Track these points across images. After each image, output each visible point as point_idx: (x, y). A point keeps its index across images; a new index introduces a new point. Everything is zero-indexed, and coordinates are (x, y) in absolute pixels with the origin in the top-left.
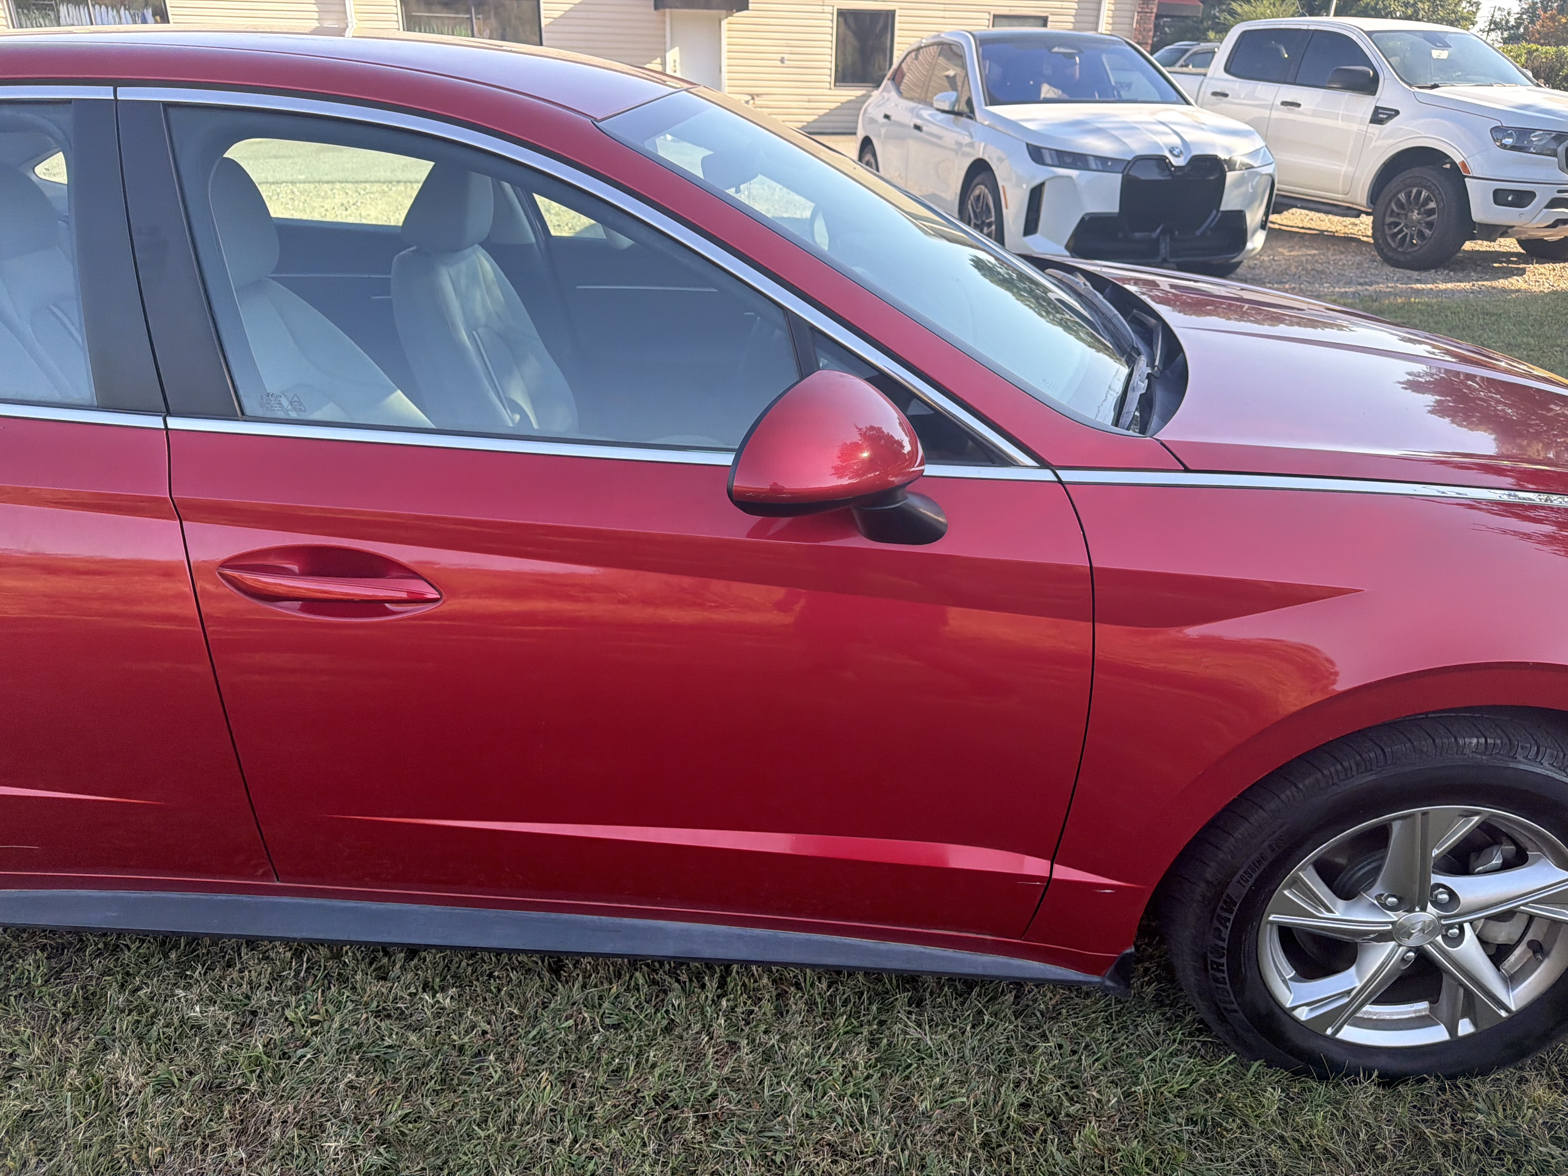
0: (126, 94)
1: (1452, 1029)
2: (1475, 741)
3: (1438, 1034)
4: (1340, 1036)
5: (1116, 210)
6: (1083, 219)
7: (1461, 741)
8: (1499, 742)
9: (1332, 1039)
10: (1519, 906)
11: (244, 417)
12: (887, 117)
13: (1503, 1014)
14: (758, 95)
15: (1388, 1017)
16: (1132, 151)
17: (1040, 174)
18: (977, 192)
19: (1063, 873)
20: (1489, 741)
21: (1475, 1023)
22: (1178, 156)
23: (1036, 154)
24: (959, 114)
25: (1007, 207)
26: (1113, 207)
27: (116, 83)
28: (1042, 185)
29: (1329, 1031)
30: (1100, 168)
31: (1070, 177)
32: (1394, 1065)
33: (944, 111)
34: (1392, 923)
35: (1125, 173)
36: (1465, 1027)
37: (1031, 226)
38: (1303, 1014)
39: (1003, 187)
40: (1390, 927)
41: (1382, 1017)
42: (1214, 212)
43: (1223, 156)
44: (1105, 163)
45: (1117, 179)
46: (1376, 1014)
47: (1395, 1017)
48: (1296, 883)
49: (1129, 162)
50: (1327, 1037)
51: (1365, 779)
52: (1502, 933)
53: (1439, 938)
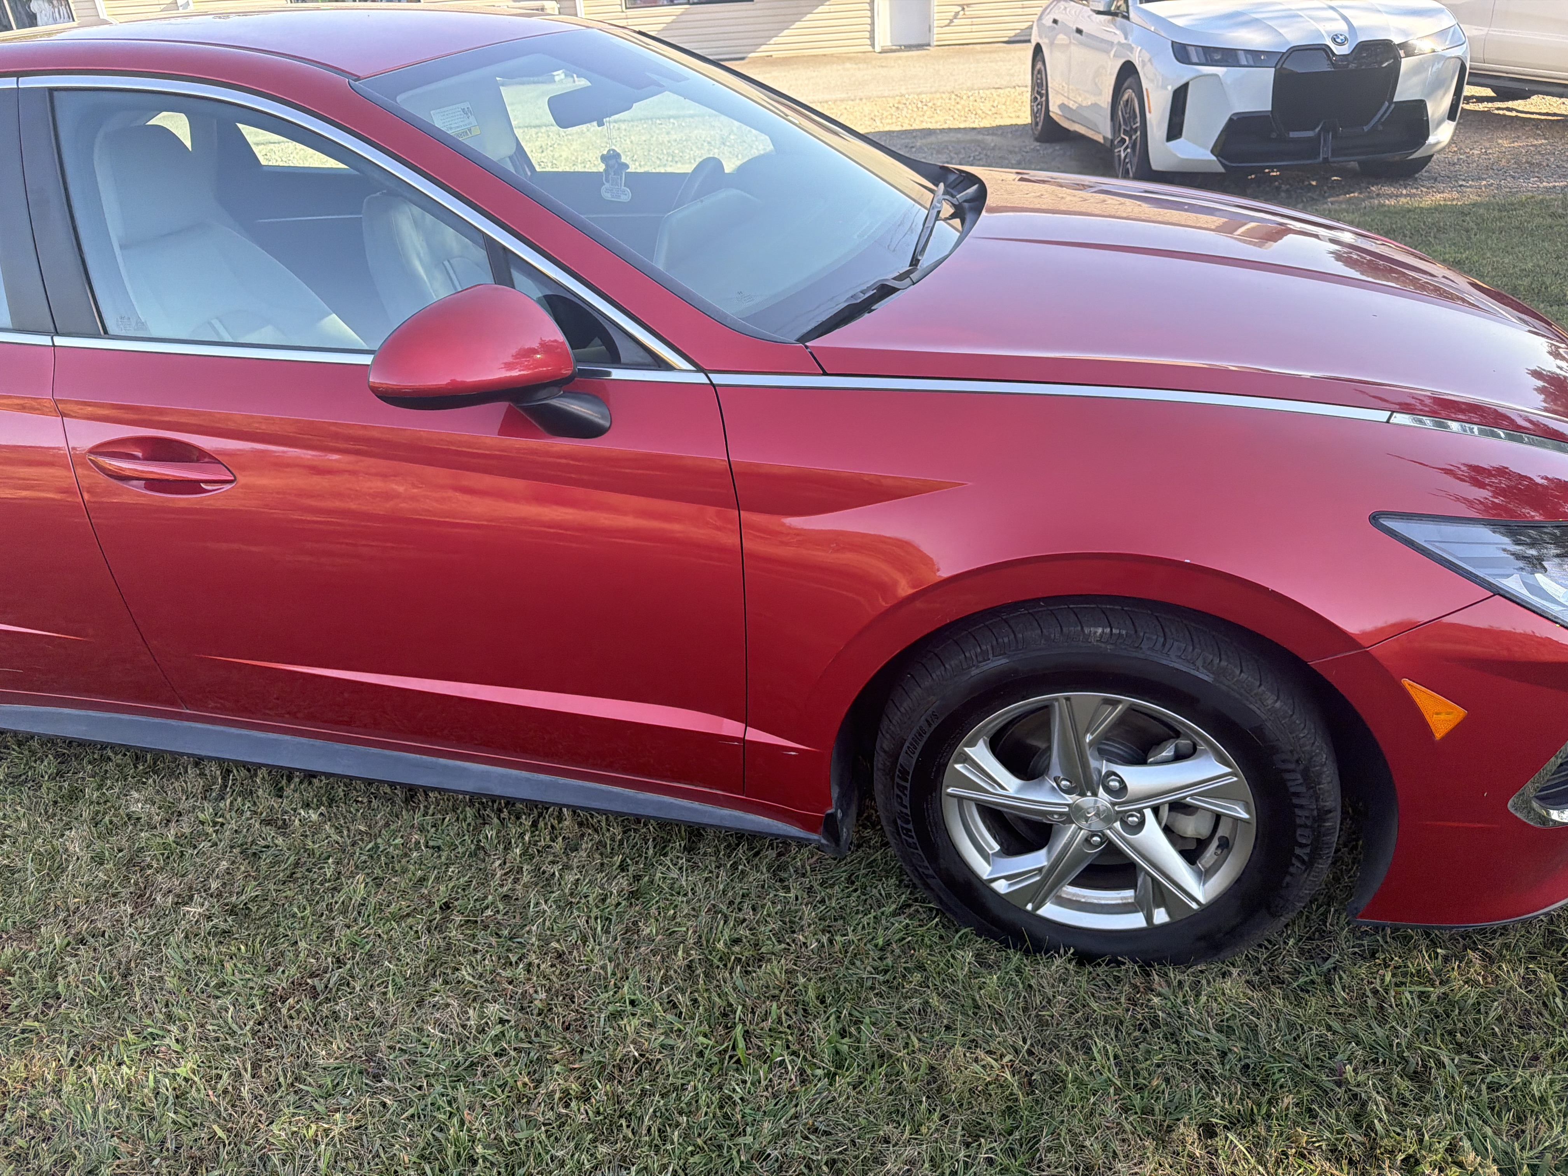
0: (27, 83)
1: (1149, 918)
2: (1100, 630)
3: (1136, 921)
4: (1041, 912)
5: (1270, 109)
6: (1231, 119)
7: (1086, 631)
8: (1124, 632)
9: (1032, 915)
10: (1185, 797)
11: (106, 334)
12: (1055, 21)
13: (1194, 906)
14: (968, 5)
15: (1096, 901)
16: (1288, 42)
17: (1184, 73)
18: (1126, 97)
19: (755, 735)
20: (1114, 631)
21: (1169, 913)
22: (1342, 44)
23: (1182, 53)
24: (1114, 14)
25: (1150, 112)
26: (1266, 105)
27: (18, 75)
28: (1186, 86)
29: (1029, 907)
30: (1252, 63)
31: (1216, 75)
32: (1093, 946)
33: (1099, 13)
34: (1068, 805)
35: (1278, 66)
36: (1161, 916)
37: (1174, 131)
38: (1001, 887)
39: (1147, 90)
40: (1067, 810)
41: (1089, 901)
42: (1387, 103)
43: (1397, 40)
44: (1256, 57)
45: (1268, 75)
46: (1084, 897)
47: (1103, 902)
48: (966, 759)
49: (1284, 53)
50: (1027, 912)
51: (997, 663)
52: (1191, 827)
53: (1117, 825)
